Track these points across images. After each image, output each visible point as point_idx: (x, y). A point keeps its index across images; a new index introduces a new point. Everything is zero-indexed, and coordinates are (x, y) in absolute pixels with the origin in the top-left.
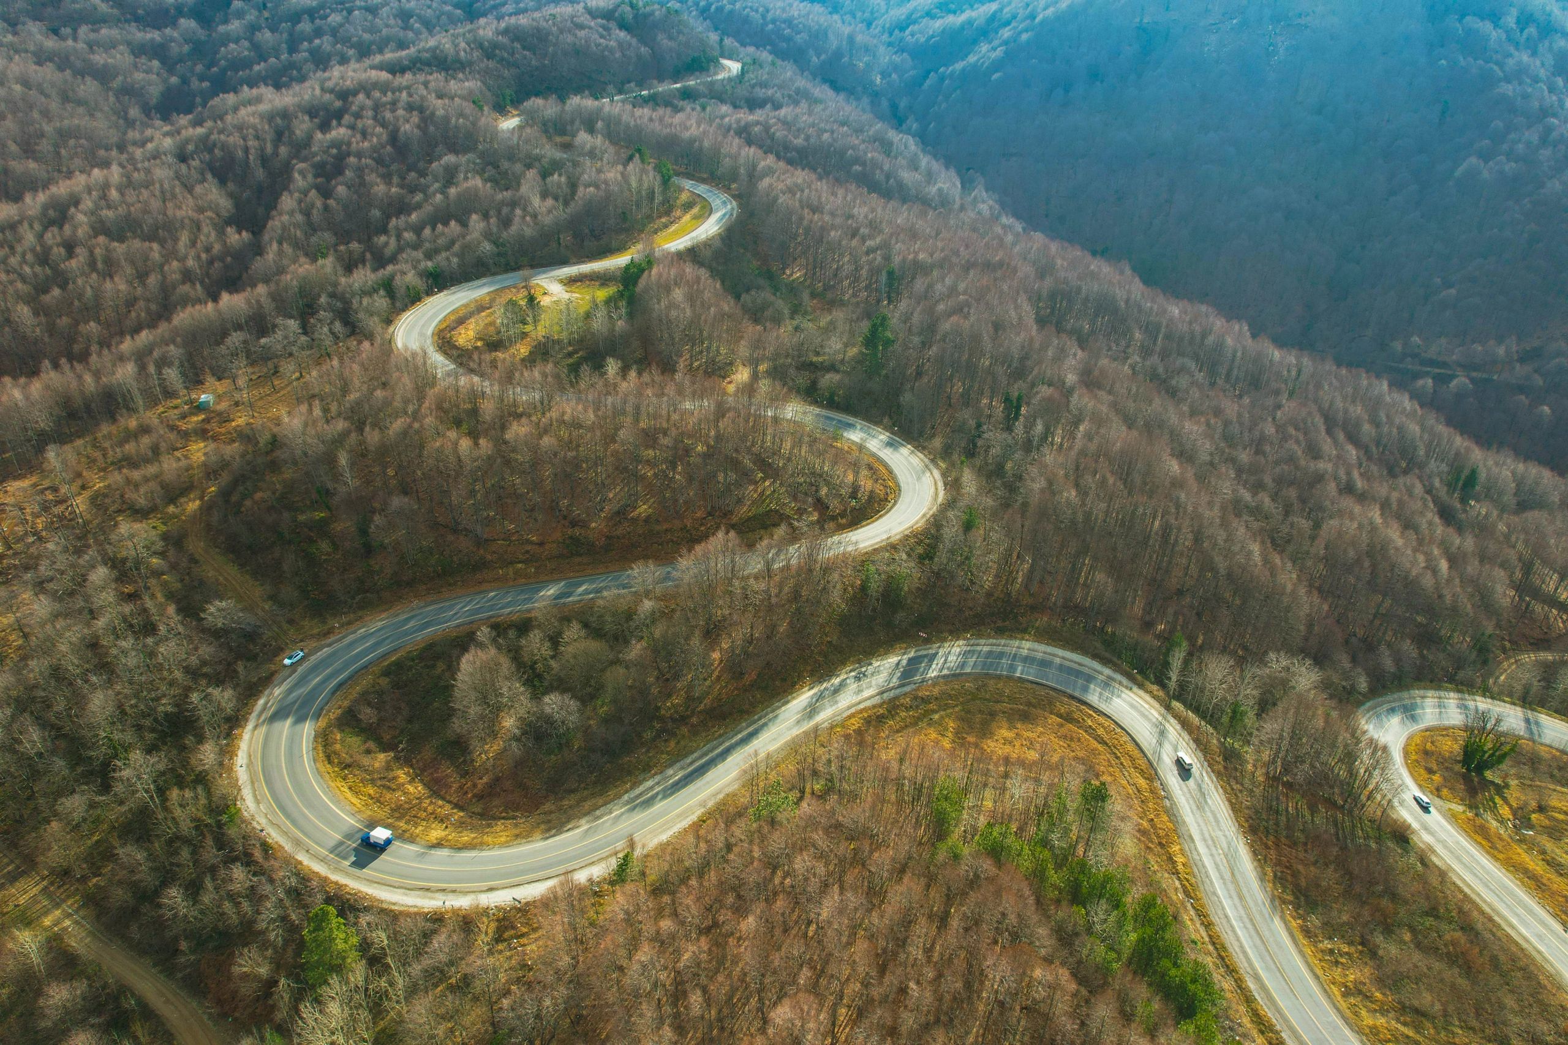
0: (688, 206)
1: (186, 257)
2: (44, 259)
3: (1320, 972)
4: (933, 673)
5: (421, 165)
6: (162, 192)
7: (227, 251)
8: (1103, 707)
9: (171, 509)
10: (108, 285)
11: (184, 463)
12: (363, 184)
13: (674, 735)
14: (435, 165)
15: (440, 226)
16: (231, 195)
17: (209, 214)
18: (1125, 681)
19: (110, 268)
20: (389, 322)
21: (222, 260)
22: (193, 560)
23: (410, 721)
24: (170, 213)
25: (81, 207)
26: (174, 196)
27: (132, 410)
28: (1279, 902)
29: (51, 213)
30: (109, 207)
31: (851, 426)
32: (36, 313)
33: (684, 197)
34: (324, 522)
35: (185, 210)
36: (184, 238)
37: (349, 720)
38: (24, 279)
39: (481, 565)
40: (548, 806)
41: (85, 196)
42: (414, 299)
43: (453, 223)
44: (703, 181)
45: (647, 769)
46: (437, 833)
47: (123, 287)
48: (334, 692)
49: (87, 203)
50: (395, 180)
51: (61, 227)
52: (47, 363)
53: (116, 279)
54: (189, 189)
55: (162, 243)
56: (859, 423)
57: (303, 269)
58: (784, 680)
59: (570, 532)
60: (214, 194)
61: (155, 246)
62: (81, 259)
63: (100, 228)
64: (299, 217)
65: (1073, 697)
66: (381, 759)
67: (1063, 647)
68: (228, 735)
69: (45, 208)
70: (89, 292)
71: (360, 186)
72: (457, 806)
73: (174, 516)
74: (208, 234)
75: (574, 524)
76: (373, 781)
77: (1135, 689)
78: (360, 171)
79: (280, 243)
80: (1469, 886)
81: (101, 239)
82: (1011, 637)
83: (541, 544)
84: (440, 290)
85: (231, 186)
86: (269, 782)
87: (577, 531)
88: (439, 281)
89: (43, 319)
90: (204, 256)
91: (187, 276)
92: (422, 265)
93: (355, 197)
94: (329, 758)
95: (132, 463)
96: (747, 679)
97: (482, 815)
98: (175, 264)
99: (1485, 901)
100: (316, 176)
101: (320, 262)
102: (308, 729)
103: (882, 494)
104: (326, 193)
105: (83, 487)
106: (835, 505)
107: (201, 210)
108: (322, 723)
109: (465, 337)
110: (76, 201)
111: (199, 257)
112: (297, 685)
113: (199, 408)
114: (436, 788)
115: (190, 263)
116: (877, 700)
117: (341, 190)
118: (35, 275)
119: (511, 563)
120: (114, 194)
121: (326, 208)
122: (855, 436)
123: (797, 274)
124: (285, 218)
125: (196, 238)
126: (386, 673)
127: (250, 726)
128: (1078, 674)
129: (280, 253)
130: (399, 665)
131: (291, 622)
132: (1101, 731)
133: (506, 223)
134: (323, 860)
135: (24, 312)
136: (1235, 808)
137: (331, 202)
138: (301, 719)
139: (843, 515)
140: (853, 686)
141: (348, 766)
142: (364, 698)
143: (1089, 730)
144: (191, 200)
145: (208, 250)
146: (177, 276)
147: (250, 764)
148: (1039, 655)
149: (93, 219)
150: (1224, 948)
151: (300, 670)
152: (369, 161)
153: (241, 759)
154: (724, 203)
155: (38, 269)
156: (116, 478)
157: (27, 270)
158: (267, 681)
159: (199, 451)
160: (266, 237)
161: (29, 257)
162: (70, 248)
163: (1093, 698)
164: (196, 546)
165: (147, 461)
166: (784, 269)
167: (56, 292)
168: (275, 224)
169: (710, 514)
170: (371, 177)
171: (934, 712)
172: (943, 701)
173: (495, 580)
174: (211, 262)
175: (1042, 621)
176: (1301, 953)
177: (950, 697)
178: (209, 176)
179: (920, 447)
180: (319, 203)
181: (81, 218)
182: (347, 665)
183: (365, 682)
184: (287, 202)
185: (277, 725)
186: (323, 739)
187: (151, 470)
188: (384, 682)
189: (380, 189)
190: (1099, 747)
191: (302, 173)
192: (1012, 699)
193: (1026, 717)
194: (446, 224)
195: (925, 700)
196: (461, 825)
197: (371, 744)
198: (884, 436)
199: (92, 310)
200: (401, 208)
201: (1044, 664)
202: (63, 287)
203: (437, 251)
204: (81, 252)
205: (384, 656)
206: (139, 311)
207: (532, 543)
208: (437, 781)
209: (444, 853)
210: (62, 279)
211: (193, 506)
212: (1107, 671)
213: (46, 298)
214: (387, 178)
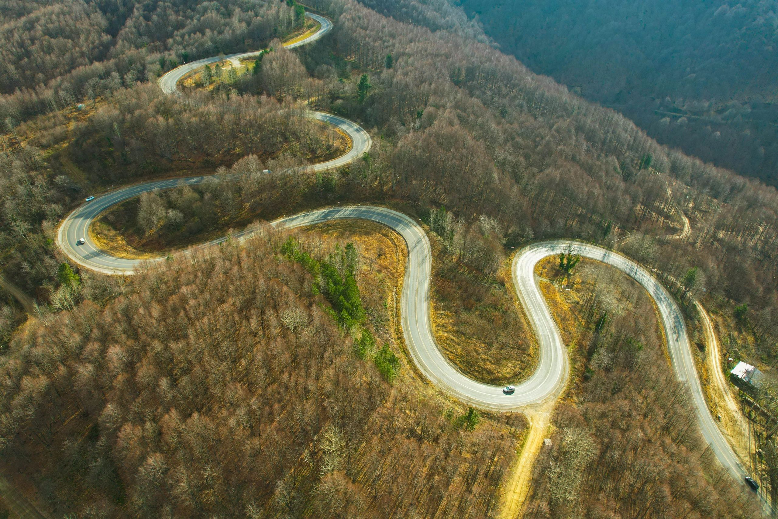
0: (310, 27)
1: (83, 46)
2: (22, 45)
3: (431, 319)
4: (336, 217)
5: (193, 6)
6: (76, 17)
7: (102, 44)
8: (401, 232)
9: (56, 146)
10: (48, 57)
11: (66, 129)
12: (166, 15)
13: (221, 230)
14: (199, 6)
15: (192, 35)
16: (108, 19)
17: (96, 27)
18: (415, 223)
19: (49, 50)
20: (159, 76)
21: (98, 48)
22: (61, 164)
23: (128, 222)
24: (77, 26)
25: (39, 23)
26: (81, 18)
27: (52, 110)
28: (430, 298)
29: (28, 25)
30: (52, 23)
31: (344, 123)
32: (17, 69)
33: (310, 22)
34: (112, 152)
35: (85, 25)
36: (82, 38)
37: (105, 220)
38: (13, 54)
39: (169, 170)
40: (165, 249)
41: (43, 18)
42: (174, 66)
43: (198, 33)
44: (322, 15)
45: (206, 240)
46: (124, 254)
47: (54, 58)
48: (101, 211)
49: (42, 21)
50: (181, 13)
51: (30, 32)
52: (17, 88)
53: (52, 55)
54: (88, 15)
55: (73, 40)
56: (348, 121)
57: (132, 52)
58: (273, 215)
59: (206, 158)
60: (99, 18)
61: (70, 41)
62: (37, 45)
63: (48, 32)
64: (134, 29)
65: (391, 228)
66: (113, 232)
67: (396, 210)
68: (58, 221)
69: (25, 23)
70: (39, 60)
71: (164, 17)
72: (135, 248)
73: (58, 149)
74: (94, 36)
75: (208, 155)
76: (107, 239)
77: (418, 226)
78: (165, 9)
79: (123, 41)
80: (525, 303)
81: (47, 37)
82: (377, 206)
83: (194, 162)
84: (186, 63)
85: (109, 15)
86: (68, 236)
87: (209, 158)
88: (186, 59)
89: (20, 71)
90: (91, 46)
91: (83, 54)
92: (180, 52)
93: (161, 21)
94: (93, 231)
95: (45, 129)
96: (256, 213)
97: (142, 251)
98: (77, 49)
99: (527, 308)
100: (144, 11)
101: (140, 50)
102: (88, 221)
103: (342, 149)
104: (147, 18)
105: (27, 138)
106: (319, 152)
107: (92, 25)
108: (94, 220)
109: (189, 82)
110: (38, 19)
111: (89, 46)
112: (88, 207)
113: (78, 110)
114: (129, 243)
115: (84, 49)
116: (309, 224)
117: (155, 17)
118: (18, 52)
119: (181, 169)
120: (54, 17)
121: (147, 25)
122: (344, 127)
123: (353, 58)
124: (127, 30)
125: (89, 37)
126: (123, 205)
127: (67, 219)
128: (397, 220)
129: (124, 45)
130: (128, 203)
131: (93, 187)
132: (395, 240)
133: (221, 32)
134: (80, 259)
135: (11, 68)
136: (433, 268)
137: (150, 23)
138: (87, 218)
139: (321, 156)
140: (301, 219)
141: (99, 233)
142: (112, 213)
143: (391, 240)
144: (88, 21)
145: (93, 43)
146: (77, 55)
147: (64, 230)
148: (384, 213)
149: (44, 28)
150: (399, 310)
151: (91, 203)
152: (169, 4)
153: (61, 229)
154: (328, 25)
155: (19, 50)
156: (38, 134)
157: (14, 50)
158: (78, 206)
159: (72, 125)
160: (118, 38)
161: (15, 44)
162: (33, 40)
163: (398, 229)
164: (63, 160)
165: (51, 128)
166: (346, 56)
167: (26, 60)
168: (123, 32)
169: (264, 153)
170: (170, 12)
171: (330, 229)
172: (335, 227)
173: (175, 176)
174: (93, 49)
175: (394, 201)
176: (428, 313)
177: (340, 225)
178: (98, 10)
179: (369, 132)
180: (143, 24)
181: (39, 27)
182: (109, 202)
183: (114, 208)
184: (129, 22)
185: (77, 220)
186: (93, 225)
187: (51, 131)
188: (122, 208)
189: (173, 17)
190: (392, 245)
191: (138, 9)
192: (366, 227)
193: (367, 234)
194: (195, 33)
195: (328, 225)
196: (133, 253)
197: (111, 228)
198: (356, 126)
199: (41, 68)
200: (180, 26)
201: (386, 216)
202: (29, 57)
203: (188, 46)
204: (37, 43)
205: (125, 199)
206: (61, 69)
207: (190, 162)
208: (131, 240)
209: (123, 260)
210: (28, 54)
211: (65, 145)
212: (410, 220)
213: (23, 62)
214: (177, 12)
